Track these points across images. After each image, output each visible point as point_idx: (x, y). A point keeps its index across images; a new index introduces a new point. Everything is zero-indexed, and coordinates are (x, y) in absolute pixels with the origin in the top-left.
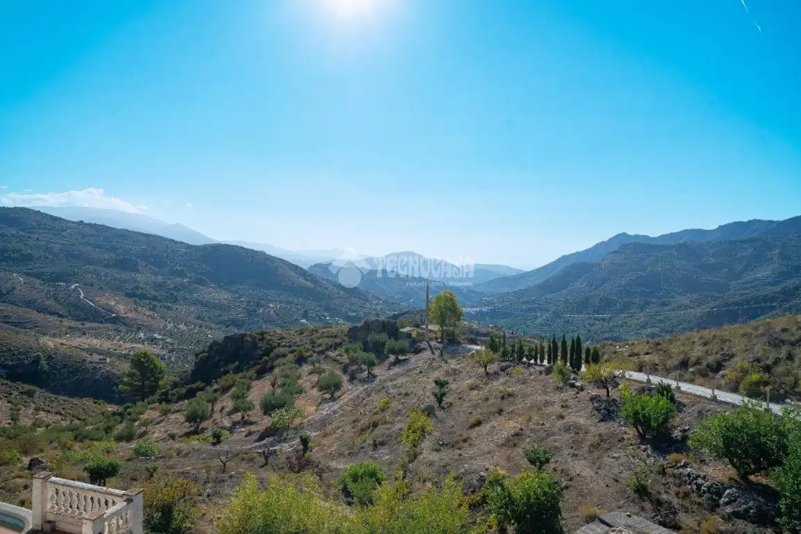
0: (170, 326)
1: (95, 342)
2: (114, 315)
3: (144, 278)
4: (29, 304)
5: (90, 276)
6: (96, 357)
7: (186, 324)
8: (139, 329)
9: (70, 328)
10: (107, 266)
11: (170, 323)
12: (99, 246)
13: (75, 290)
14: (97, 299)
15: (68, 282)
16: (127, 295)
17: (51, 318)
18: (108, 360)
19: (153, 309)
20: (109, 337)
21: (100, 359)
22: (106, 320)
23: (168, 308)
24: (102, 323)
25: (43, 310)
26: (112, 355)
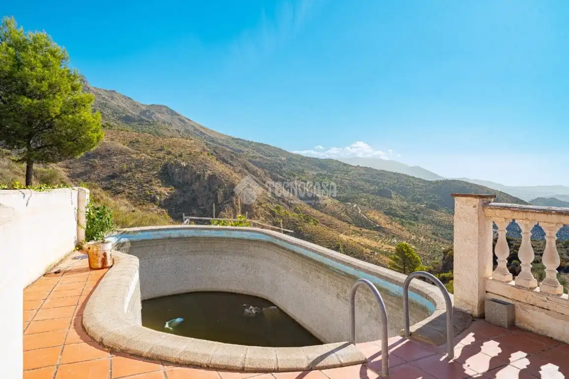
0: (414, 237)
1: (368, 242)
2: (378, 225)
3: (396, 202)
4: (333, 214)
5: (363, 200)
6: (369, 251)
7: (424, 237)
8: (393, 236)
9: (354, 230)
10: (373, 194)
11: (413, 235)
12: (369, 181)
13: (356, 208)
14: (368, 214)
15: (353, 202)
16: (386, 213)
17: (345, 224)
18: (376, 253)
19: (402, 224)
20: (375, 239)
21: (371, 252)
22: (374, 228)
23: (412, 224)
24: (371, 230)
25: (340, 218)
26: (378, 251)
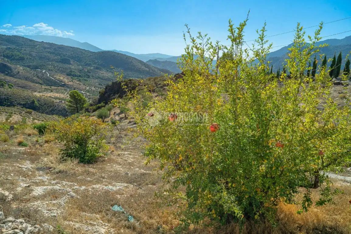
0: (88, 88)
1: (57, 95)
2: (63, 83)
3: (74, 66)
4: (27, 79)
5: (50, 66)
6: (58, 101)
7: (94, 87)
8: (74, 89)
9: (45, 89)
10: (57, 62)
11: (87, 86)
12: (54, 53)
13: (45, 73)
14: (55, 76)
15: (42, 69)
16: (68, 75)
17: (37, 85)
18: (63, 102)
19: (80, 81)
20: (62, 93)
21: (60, 101)
22: (60, 86)
23: (86, 80)
24: (58, 87)
25: (33, 81)
26: (65, 100)
